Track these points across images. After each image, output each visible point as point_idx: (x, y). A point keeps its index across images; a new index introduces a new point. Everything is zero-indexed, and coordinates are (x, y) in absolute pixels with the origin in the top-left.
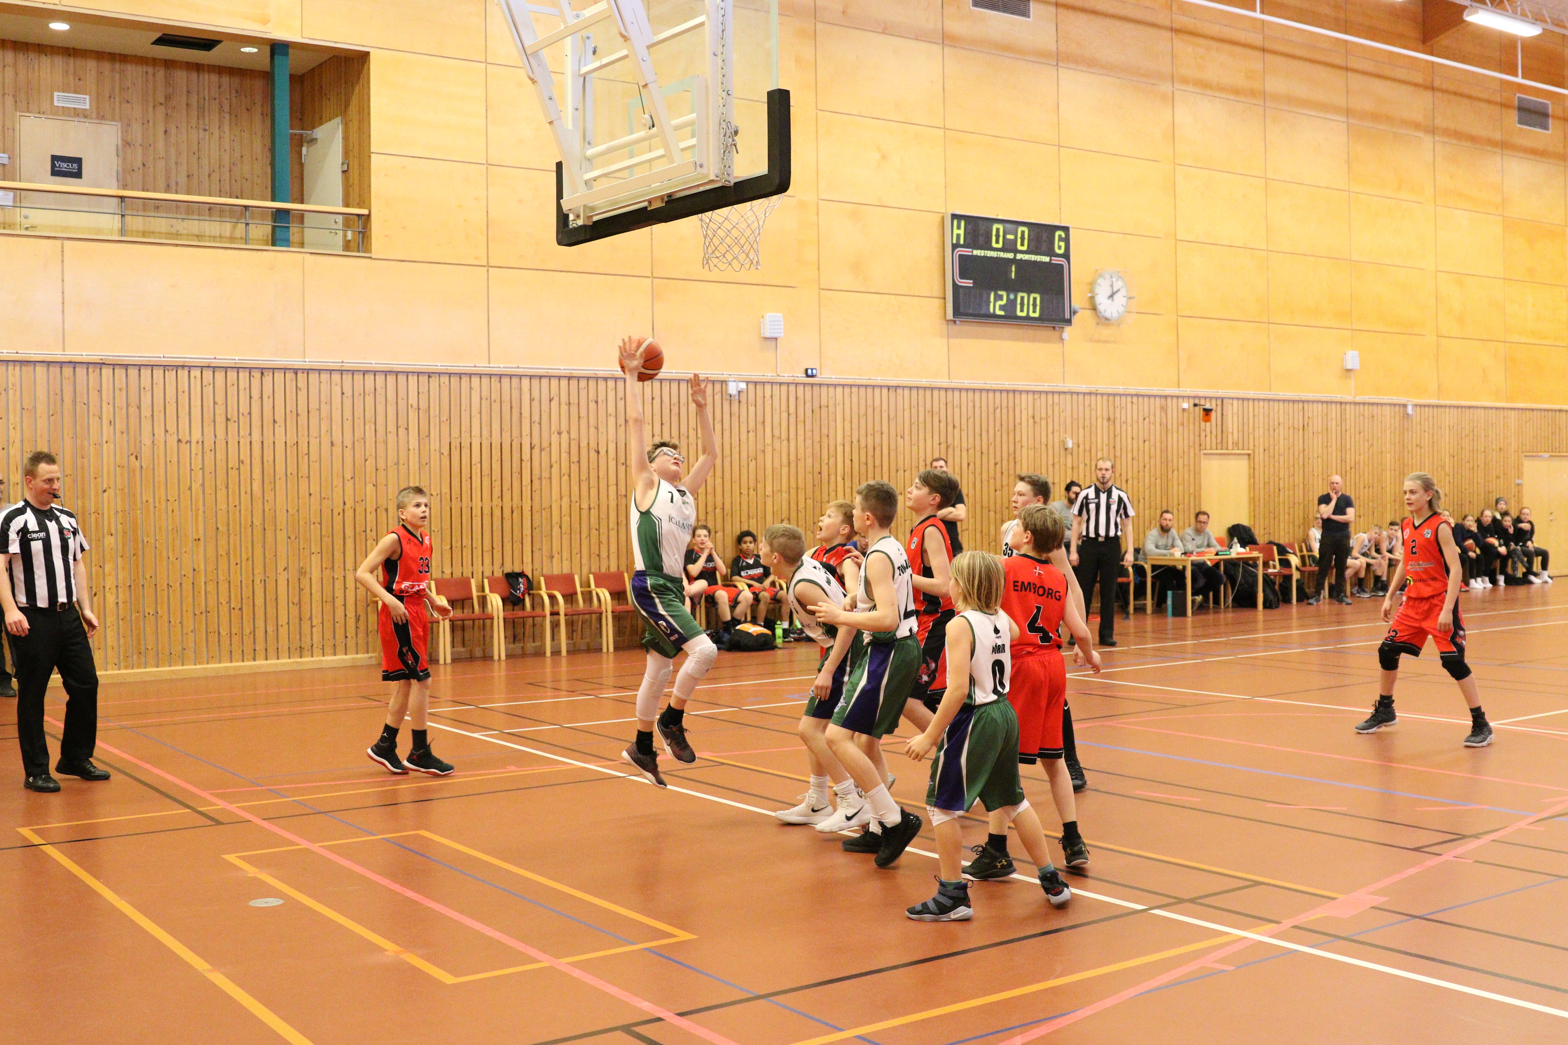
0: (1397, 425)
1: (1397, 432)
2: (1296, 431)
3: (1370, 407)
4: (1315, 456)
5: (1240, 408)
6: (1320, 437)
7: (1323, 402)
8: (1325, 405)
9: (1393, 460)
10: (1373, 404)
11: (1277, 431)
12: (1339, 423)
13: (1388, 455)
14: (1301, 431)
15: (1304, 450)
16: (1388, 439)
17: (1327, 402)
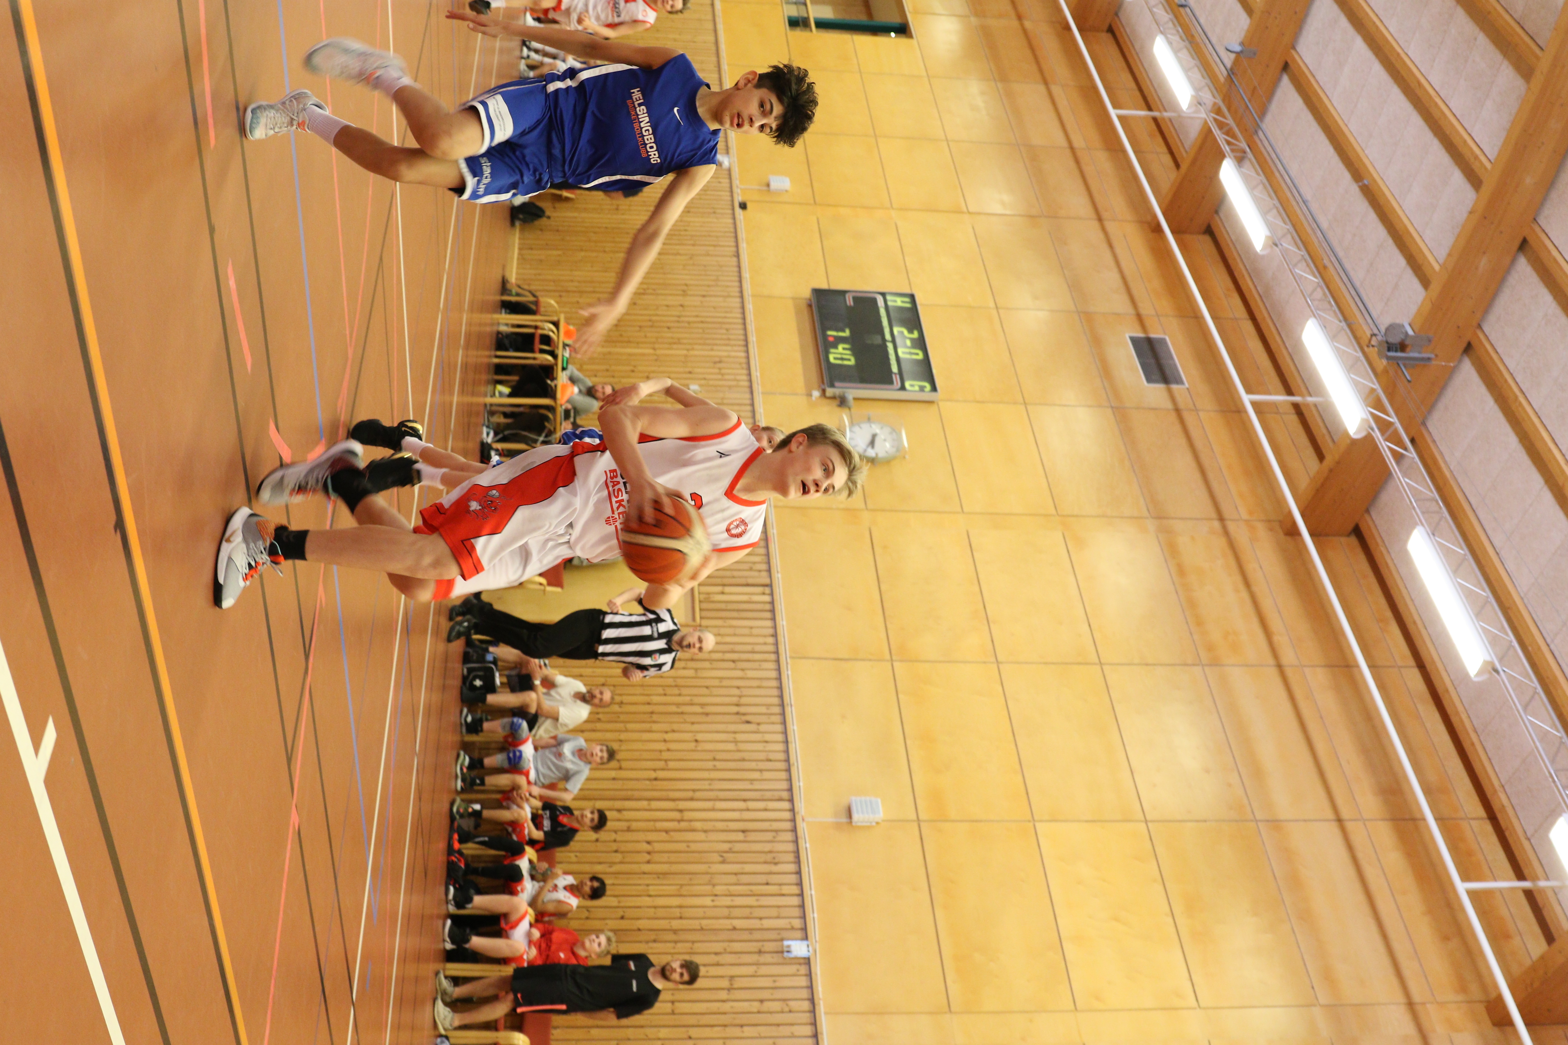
0: (767, 923)
1: (754, 923)
2: (735, 700)
3: (791, 857)
4: (699, 737)
5: (759, 606)
6: (731, 746)
7: (787, 751)
8: (782, 756)
9: (700, 912)
10: (798, 860)
11: (732, 665)
12: (757, 786)
13: (707, 901)
14: (735, 709)
15: (707, 714)
16: (739, 901)
17: (787, 760)
